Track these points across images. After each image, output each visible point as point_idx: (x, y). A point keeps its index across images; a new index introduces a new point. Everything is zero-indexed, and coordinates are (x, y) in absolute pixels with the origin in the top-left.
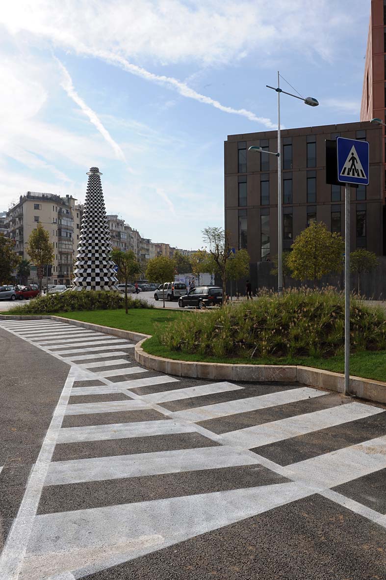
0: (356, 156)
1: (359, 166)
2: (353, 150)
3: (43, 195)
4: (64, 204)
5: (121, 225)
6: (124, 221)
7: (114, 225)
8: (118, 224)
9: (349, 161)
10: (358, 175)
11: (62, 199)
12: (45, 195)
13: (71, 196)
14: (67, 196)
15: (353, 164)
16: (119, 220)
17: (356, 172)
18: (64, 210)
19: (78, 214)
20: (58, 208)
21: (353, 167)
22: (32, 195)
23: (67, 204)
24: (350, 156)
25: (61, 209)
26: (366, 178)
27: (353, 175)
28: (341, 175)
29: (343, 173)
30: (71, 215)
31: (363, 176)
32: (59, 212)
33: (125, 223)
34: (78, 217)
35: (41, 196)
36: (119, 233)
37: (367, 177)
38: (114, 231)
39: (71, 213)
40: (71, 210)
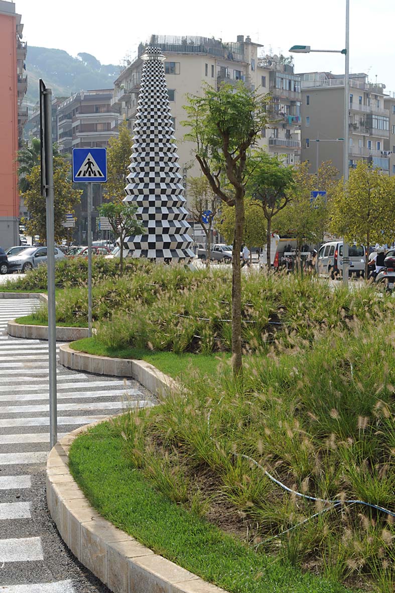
0: (92, 160)
1: (96, 168)
2: (89, 156)
3: (184, 42)
4: (230, 57)
5: (376, 96)
6: (384, 86)
7: (356, 100)
8: (367, 95)
9: (85, 165)
10: (95, 175)
11: (225, 47)
12: (189, 42)
13: (248, 39)
14: (240, 38)
15: (89, 167)
16: (371, 85)
17: (93, 173)
18: (231, 73)
19: (264, 78)
20: (218, 69)
21: (90, 170)
22: (160, 41)
23: (238, 57)
24: (86, 161)
25: (223, 70)
26: (103, 176)
27: (90, 175)
28: (76, 176)
29: (79, 175)
30: (247, 81)
31: (100, 175)
32: (219, 77)
33: (385, 92)
34: (264, 85)
35: (180, 43)
36: (369, 117)
37: (105, 175)
38: (356, 113)
39: (247, 78)
40: (247, 72)
